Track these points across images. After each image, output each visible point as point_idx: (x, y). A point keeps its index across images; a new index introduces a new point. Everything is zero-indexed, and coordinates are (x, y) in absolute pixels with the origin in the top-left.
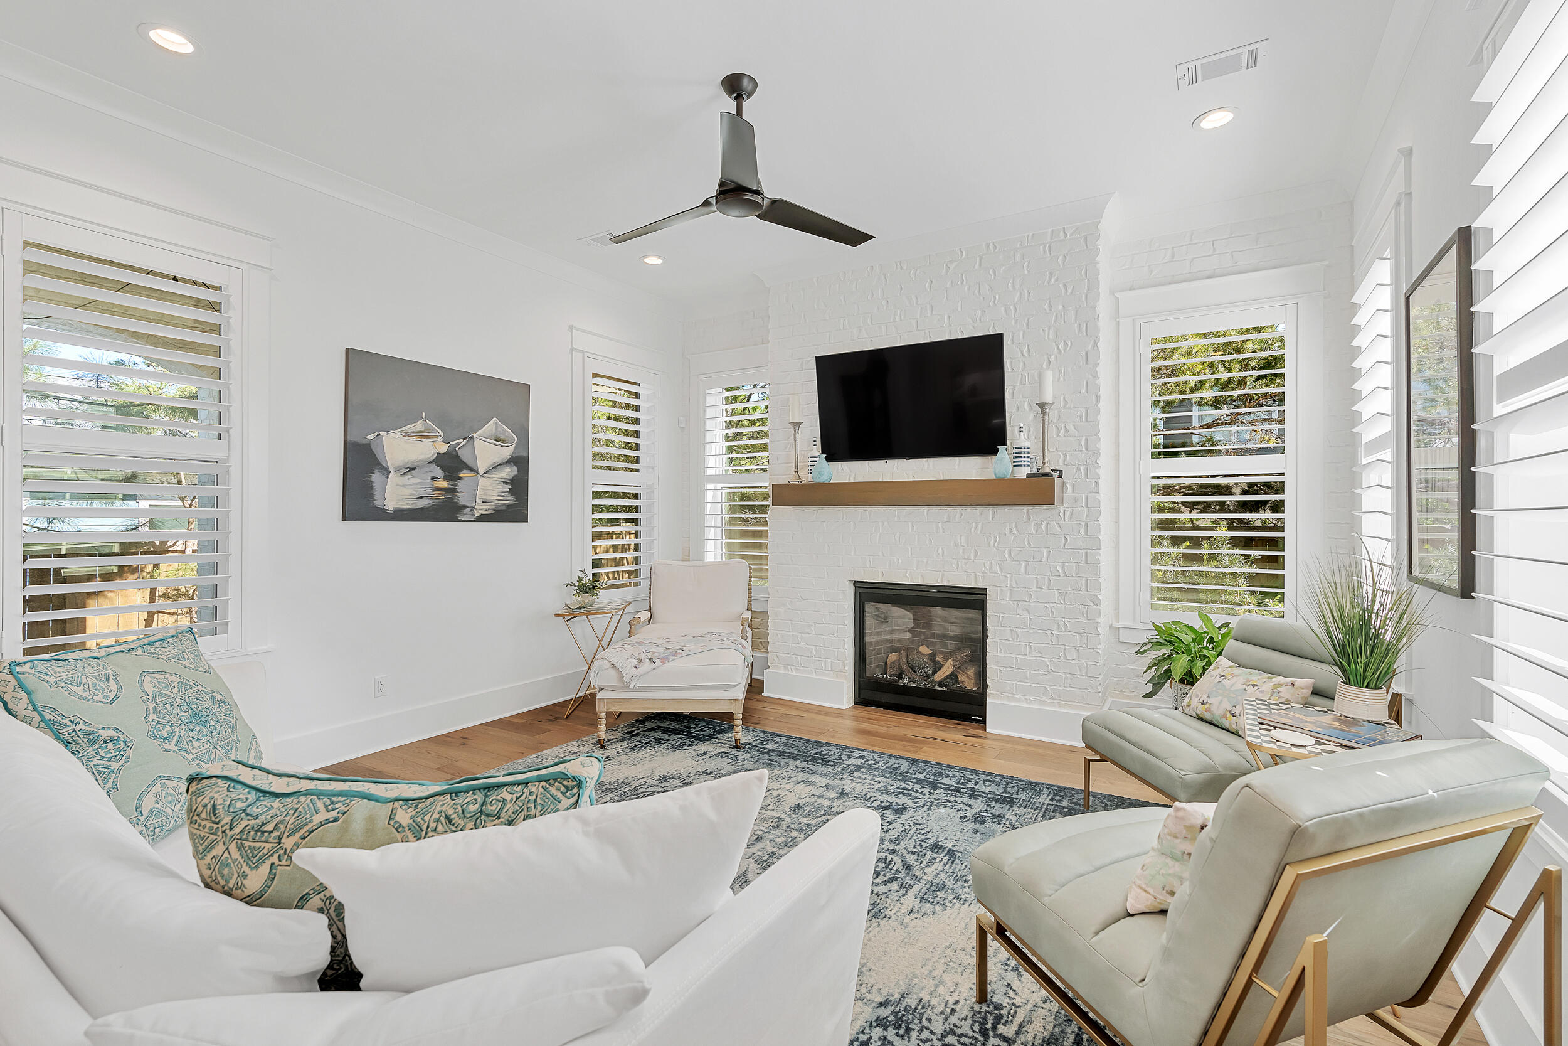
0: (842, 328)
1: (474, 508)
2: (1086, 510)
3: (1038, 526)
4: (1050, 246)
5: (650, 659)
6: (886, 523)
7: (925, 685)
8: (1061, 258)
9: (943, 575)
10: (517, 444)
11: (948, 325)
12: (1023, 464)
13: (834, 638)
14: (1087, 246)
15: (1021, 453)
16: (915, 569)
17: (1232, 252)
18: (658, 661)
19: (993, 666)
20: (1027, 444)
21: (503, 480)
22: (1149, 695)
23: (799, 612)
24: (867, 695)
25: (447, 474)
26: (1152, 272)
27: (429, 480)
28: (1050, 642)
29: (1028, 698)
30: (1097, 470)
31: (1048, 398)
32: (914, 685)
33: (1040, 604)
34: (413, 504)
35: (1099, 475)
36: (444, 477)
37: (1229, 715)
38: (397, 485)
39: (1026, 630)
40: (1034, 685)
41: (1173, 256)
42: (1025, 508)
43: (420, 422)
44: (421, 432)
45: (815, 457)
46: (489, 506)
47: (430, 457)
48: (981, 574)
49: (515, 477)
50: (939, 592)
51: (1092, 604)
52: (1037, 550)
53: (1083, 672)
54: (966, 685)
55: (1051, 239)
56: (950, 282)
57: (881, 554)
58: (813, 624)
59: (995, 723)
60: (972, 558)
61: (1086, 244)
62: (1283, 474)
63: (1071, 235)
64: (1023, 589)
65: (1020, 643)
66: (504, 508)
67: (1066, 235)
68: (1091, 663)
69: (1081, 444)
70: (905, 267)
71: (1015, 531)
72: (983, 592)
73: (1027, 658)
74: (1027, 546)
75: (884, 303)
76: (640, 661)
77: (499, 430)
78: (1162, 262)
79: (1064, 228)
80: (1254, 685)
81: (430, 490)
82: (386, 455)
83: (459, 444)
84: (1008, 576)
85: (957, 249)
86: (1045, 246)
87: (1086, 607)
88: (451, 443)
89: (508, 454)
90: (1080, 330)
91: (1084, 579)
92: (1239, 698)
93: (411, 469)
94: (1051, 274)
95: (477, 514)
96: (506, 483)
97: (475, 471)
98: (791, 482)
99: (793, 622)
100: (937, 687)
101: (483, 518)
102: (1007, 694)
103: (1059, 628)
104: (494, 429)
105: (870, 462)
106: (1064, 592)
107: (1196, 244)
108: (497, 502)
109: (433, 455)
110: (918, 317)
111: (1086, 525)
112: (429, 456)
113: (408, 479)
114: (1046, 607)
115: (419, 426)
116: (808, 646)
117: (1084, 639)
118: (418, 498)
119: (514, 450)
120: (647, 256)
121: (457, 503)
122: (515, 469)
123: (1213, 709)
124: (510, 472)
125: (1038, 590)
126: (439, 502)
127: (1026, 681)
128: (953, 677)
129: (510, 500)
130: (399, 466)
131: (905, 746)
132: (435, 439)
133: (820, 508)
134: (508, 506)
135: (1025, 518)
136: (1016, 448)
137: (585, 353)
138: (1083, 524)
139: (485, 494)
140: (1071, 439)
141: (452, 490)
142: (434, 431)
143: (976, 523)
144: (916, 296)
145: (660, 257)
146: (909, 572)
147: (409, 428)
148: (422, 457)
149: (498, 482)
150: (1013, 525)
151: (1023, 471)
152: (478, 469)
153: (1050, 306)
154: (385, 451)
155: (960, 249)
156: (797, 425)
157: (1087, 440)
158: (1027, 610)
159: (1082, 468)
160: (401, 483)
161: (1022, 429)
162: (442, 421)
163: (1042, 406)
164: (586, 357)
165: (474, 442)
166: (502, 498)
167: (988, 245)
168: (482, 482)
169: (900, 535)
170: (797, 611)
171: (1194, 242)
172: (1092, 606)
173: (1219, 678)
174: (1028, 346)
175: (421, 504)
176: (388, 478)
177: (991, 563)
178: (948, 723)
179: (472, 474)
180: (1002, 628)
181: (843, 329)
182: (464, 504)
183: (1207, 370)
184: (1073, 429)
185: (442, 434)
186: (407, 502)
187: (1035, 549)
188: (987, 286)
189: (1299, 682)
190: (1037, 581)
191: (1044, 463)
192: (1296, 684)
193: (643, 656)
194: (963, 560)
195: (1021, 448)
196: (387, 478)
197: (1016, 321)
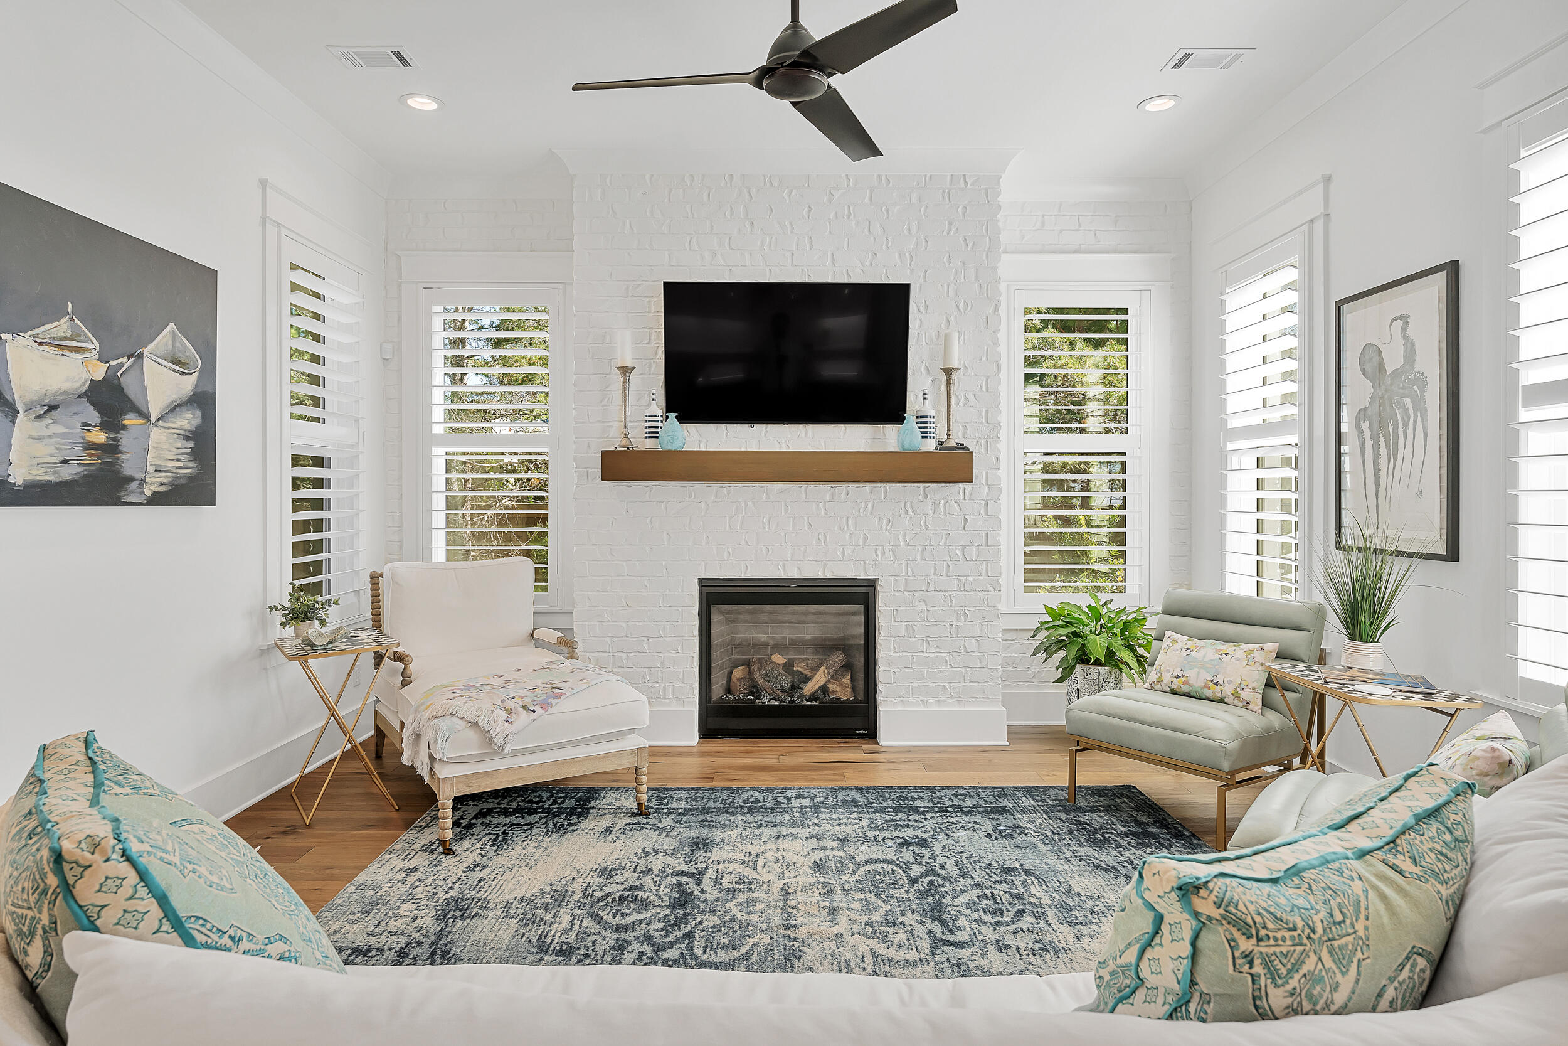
0: (688, 248)
1: (144, 480)
2: (986, 488)
3: (936, 506)
4: (949, 193)
5: (524, 707)
6: (750, 503)
7: (793, 701)
8: (961, 208)
9: (825, 565)
10: (201, 371)
11: (831, 264)
12: (928, 435)
13: (678, 654)
14: (988, 200)
15: (926, 422)
16: (789, 559)
17: (1096, 230)
18: (537, 708)
19: (886, 668)
20: (932, 413)
21: (178, 432)
22: (1060, 680)
23: (624, 625)
24: (715, 723)
25: (106, 419)
26: (1024, 238)
27: (78, 430)
28: (949, 635)
29: (924, 699)
30: (998, 445)
31: (954, 364)
32: (776, 703)
33: (939, 593)
34: (55, 473)
35: (999, 451)
36: (101, 425)
37: (1211, 684)
38: (30, 437)
39: (924, 624)
40: (932, 685)
41: (1043, 224)
42: (922, 486)
43: (65, 319)
44: (65, 339)
45: (656, 416)
46: (164, 478)
47: (79, 388)
48: (872, 562)
49: (198, 427)
50: (799, 586)
51: (992, 590)
52: (935, 532)
53: (984, 664)
54: (839, 695)
55: (951, 185)
56: (834, 213)
57: (743, 542)
58: (645, 639)
59: (886, 736)
60: (861, 544)
61: (987, 197)
62: (1125, 454)
63: (972, 184)
64: (919, 577)
65: (916, 639)
66: (184, 481)
67: (966, 183)
68: (992, 653)
69: (981, 415)
70: (776, 184)
71: (910, 512)
72: (871, 584)
73: (924, 654)
74: (924, 528)
75: (747, 224)
76: (509, 711)
77: (178, 345)
78: (1034, 228)
79: (964, 175)
80: (1226, 654)
81: (79, 448)
82: (12, 378)
83: (122, 365)
84: (904, 563)
85: (843, 175)
86: (944, 192)
87: (987, 593)
88: (112, 363)
89: (190, 388)
90: (981, 291)
91: (984, 562)
92: (1217, 667)
93: (52, 408)
94: (950, 224)
95: (148, 493)
96: (187, 438)
97: (145, 416)
98: (618, 449)
99: (615, 639)
100: (805, 703)
101: (156, 500)
102: (902, 699)
103: (958, 619)
104: (170, 343)
105: (728, 425)
106: (964, 578)
107: (1064, 215)
108: (175, 470)
109: (84, 383)
110: (794, 249)
111: (987, 504)
112: (78, 385)
113: (47, 425)
114: (945, 596)
115: (61, 327)
116: (637, 670)
117: (985, 628)
118: (62, 462)
119: (198, 381)
120: (412, 95)
121: (118, 472)
122: (198, 413)
123: (1192, 681)
124: (189, 420)
125: (936, 577)
126: (93, 471)
127: (923, 681)
128: (824, 689)
129: (190, 469)
130: (32, 402)
131: (821, 775)
132: (87, 355)
133: (656, 483)
134: (191, 478)
135: (921, 497)
136: (921, 417)
137: (282, 228)
138: (983, 502)
139: (159, 457)
140: (972, 409)
141: (111, 449)
142: (86, 339)
143: (866, 502)
144: (791, 224)
145: (434, 98)
146: (781, 563)
147: (48, 330)
148: (66, 386)
149: (176, 436)
150: (908, 505)
151: (930, 445)
152: (149, 413)
153: (950, 260)
154: (10, 371)
155: (847, 175)
156: (626, 371)
157: (987, 412)
158: (924, 601)
159: (983, 442)
160: (34, 434)
161: (926, 396)
162: (99, 323)
163: (948, 371)
164: (283, 237)
165: (143, 362)
166: (180, 464)
167: (880, 177)
168: (156, 435)
169: (770, 518)
170: (621, 624)
171: (1062, 213)
172: (993, 592)
173: (1185, 653)
174: (925, 301)
175: (67, 473)
176: (14, 424)
177: (883, 549)
178: (830, 743)
179: (140, 421)
180: (896, 624)
181: (690, 249)
182: (130, 474)
183: (1066, 347)
184: (974, 400)
185: (97, 344)
186: (45, 470)
187: (932, 532)
188: (878, 225)
189: (1267, 646)
190: (935, 568)
191: (949, 435)
192: (1265, 649)
193: (511, 704)
194: (851, 547)
195: (927, 417)
196: (13, 422)
197: (912, 270)
